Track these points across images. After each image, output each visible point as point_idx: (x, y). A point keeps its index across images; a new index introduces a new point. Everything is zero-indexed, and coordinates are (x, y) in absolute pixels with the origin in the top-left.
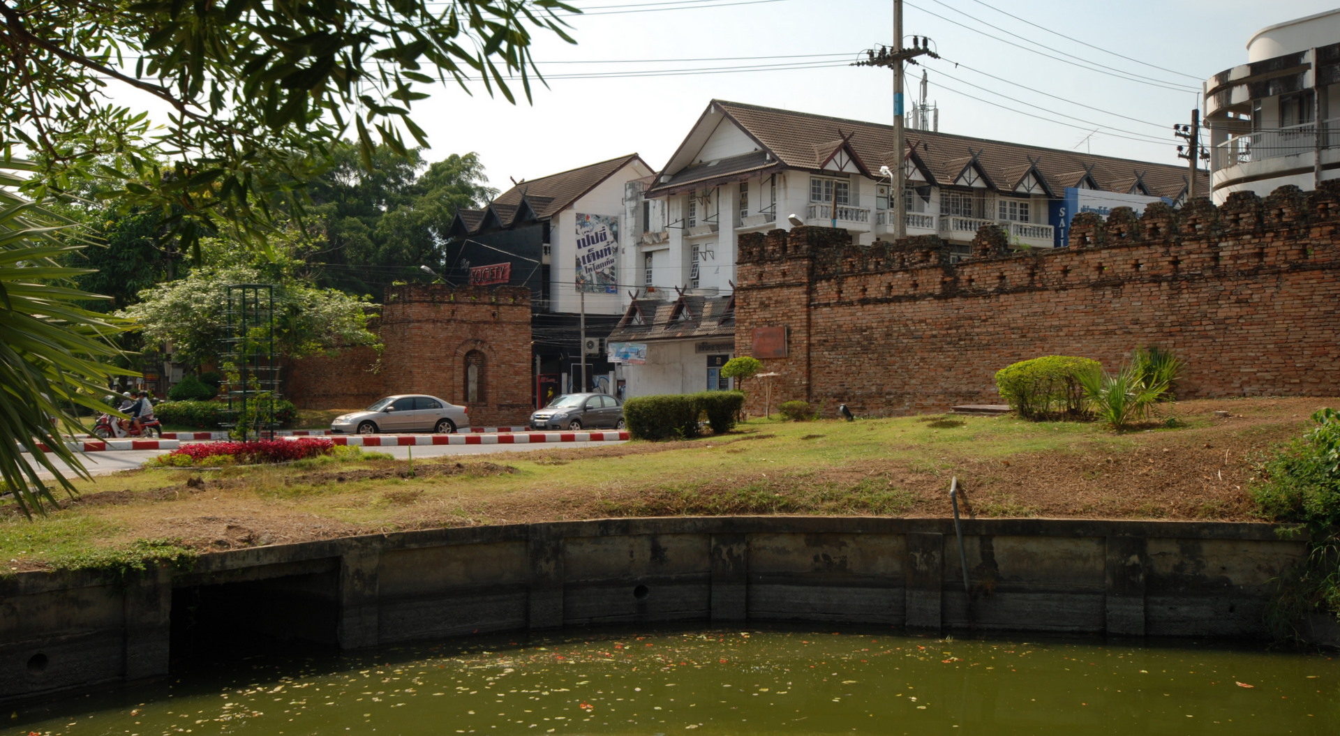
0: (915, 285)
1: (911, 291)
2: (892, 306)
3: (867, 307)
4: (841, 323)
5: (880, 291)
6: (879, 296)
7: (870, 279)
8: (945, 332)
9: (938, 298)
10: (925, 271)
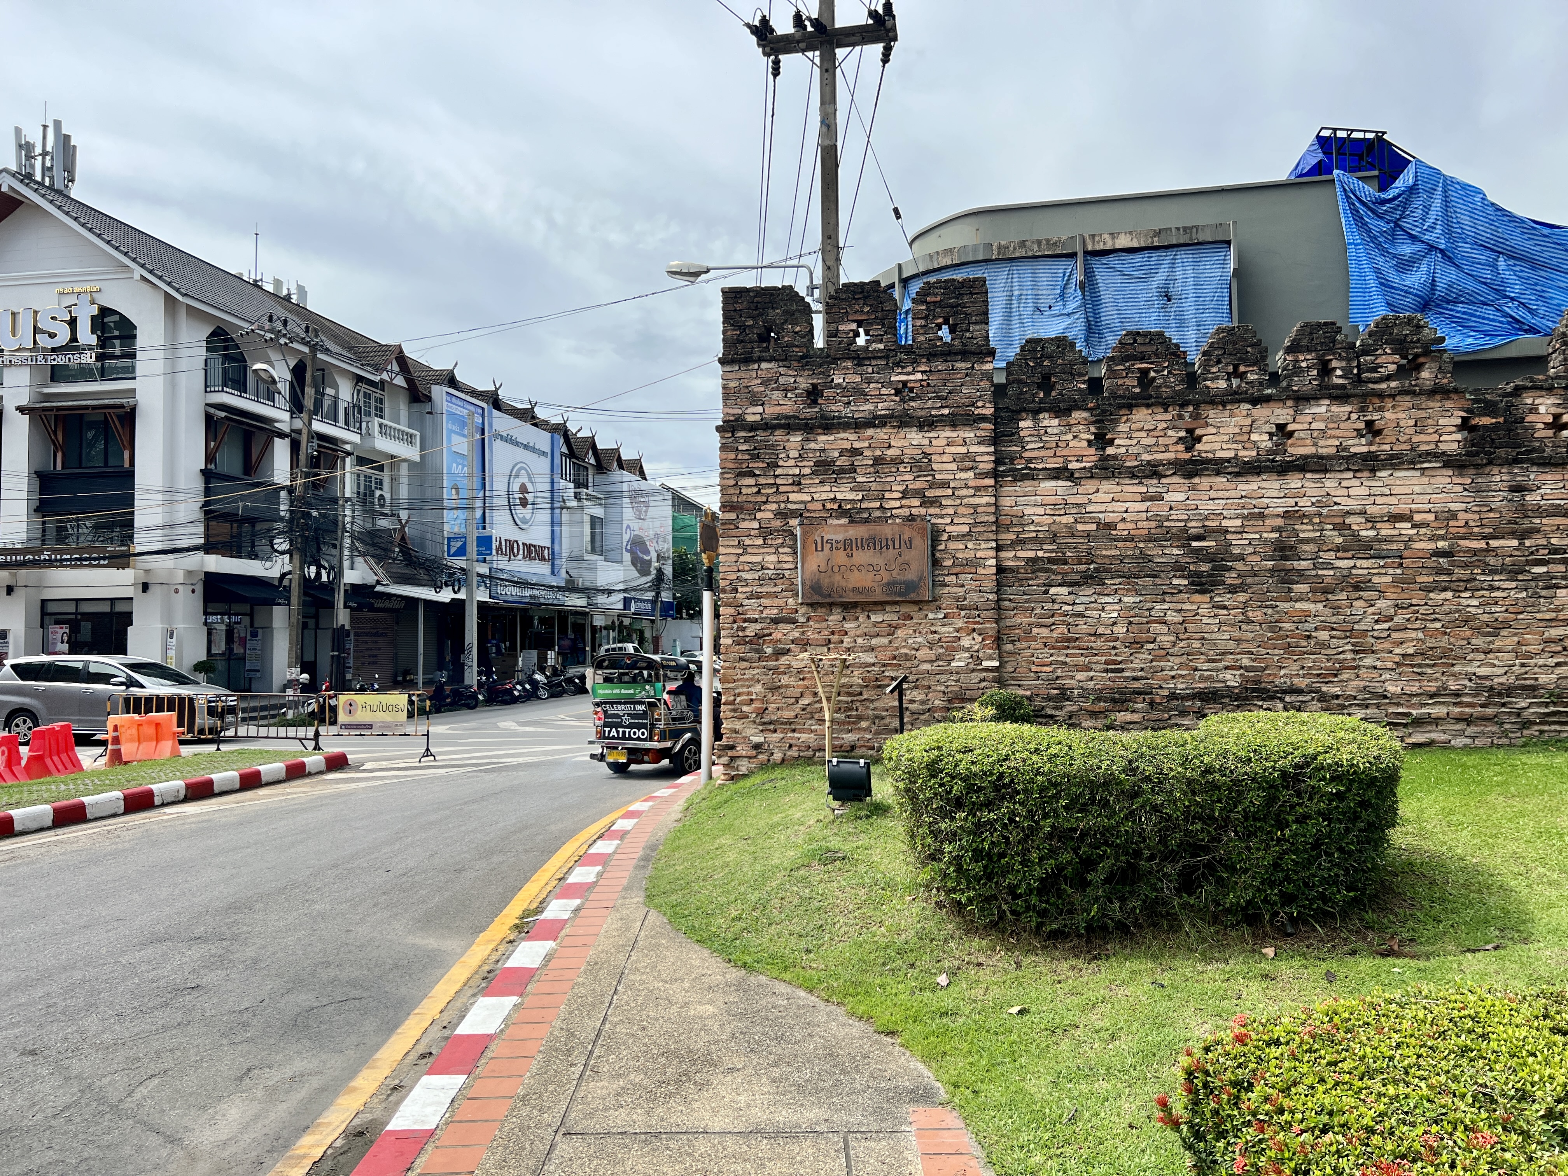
0: (1372, 430)
1: (1360, 447)
2: (1294, 481)
3: (1203, 482)
4: (1110, 517)
5: (1248, 444)
6: (1248, 455)
7: (1212, 414)
8: (1482, 544)
9: (1451, 463)
10: (1406, 401)
